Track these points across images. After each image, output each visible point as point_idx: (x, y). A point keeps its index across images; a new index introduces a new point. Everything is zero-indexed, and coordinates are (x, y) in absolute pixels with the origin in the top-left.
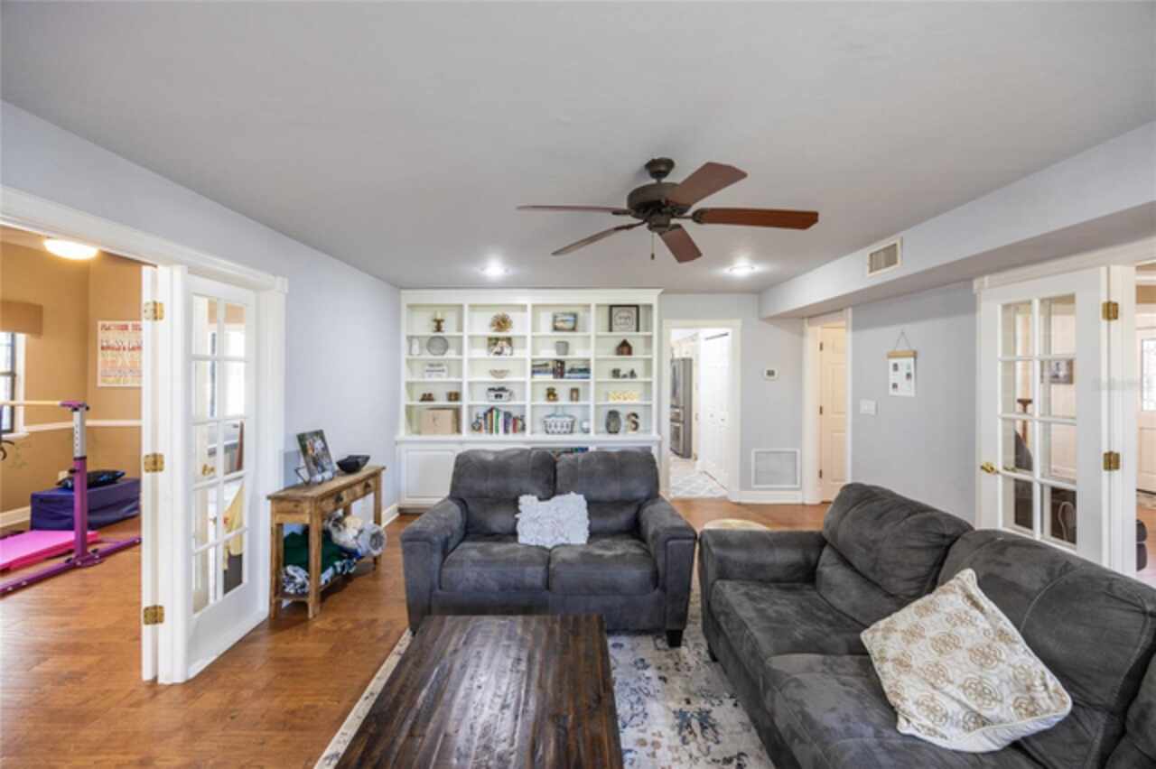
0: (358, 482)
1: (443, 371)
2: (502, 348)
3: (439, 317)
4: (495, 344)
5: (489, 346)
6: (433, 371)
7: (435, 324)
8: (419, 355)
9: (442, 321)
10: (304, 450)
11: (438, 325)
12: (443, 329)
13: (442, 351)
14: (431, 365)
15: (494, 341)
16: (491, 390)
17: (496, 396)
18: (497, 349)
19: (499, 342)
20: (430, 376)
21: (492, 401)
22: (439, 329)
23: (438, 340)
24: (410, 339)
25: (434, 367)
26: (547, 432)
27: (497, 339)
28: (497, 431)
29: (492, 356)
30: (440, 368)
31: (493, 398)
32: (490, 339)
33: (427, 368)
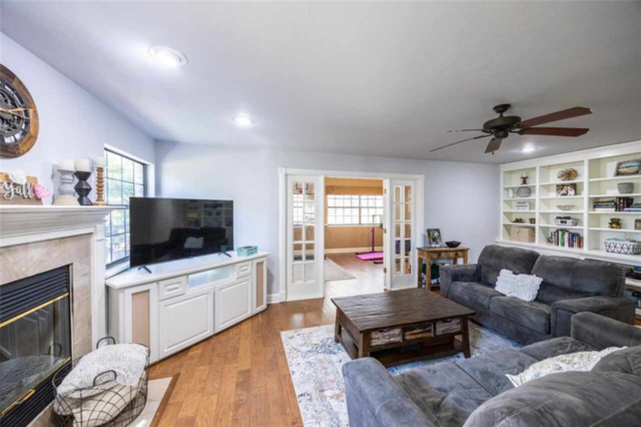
0: (453, 251)
1: (526, 206)
2: (567, 191)
3: (524, 175)
4: (562, 189)
5: (557, 190)
6: (520, 206)
7: (522, 180)
8: (513, 197)
9: (527, 177)
10: (429, 235)
11: (524, 180)
12: (527, 182)
13: (528, 194)
14: (519, 203)
15: (561, 187)
16: (558, 218)
17: (562, 222)
18: (564, 192)
19: (565, 187)
20: (518, 209)
21: (558, 225)
22: (524, 182)
23: (526, 189)
24: (507, 189)
25: (521, 204)
26: (608, 251)
27: (563, 186)
28: (563, 245)
29: (559, 196)
30: (524, 204)
31: (560, 223)
32: (558, 186)
33: (517, 204)
